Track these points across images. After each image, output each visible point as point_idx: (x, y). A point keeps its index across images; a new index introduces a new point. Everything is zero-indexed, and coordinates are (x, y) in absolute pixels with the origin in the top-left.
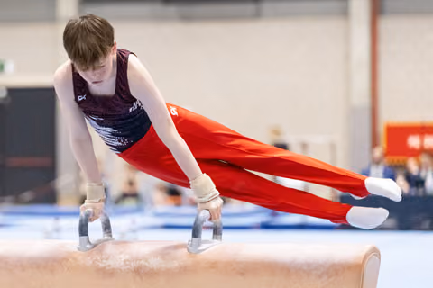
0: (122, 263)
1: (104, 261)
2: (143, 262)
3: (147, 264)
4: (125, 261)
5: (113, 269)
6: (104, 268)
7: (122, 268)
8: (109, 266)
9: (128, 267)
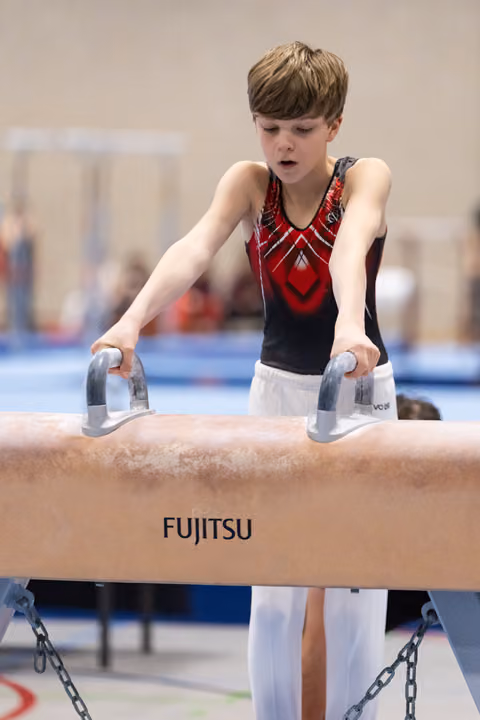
0: (176, 461)
1: (138, 457)
2: (217, 460)
3: (225, 464)
4: (181, 457)
5: (157, 473)
6: (138, 471)
7: (176, 471)
8: (149, 466)
9: (187, 468)
